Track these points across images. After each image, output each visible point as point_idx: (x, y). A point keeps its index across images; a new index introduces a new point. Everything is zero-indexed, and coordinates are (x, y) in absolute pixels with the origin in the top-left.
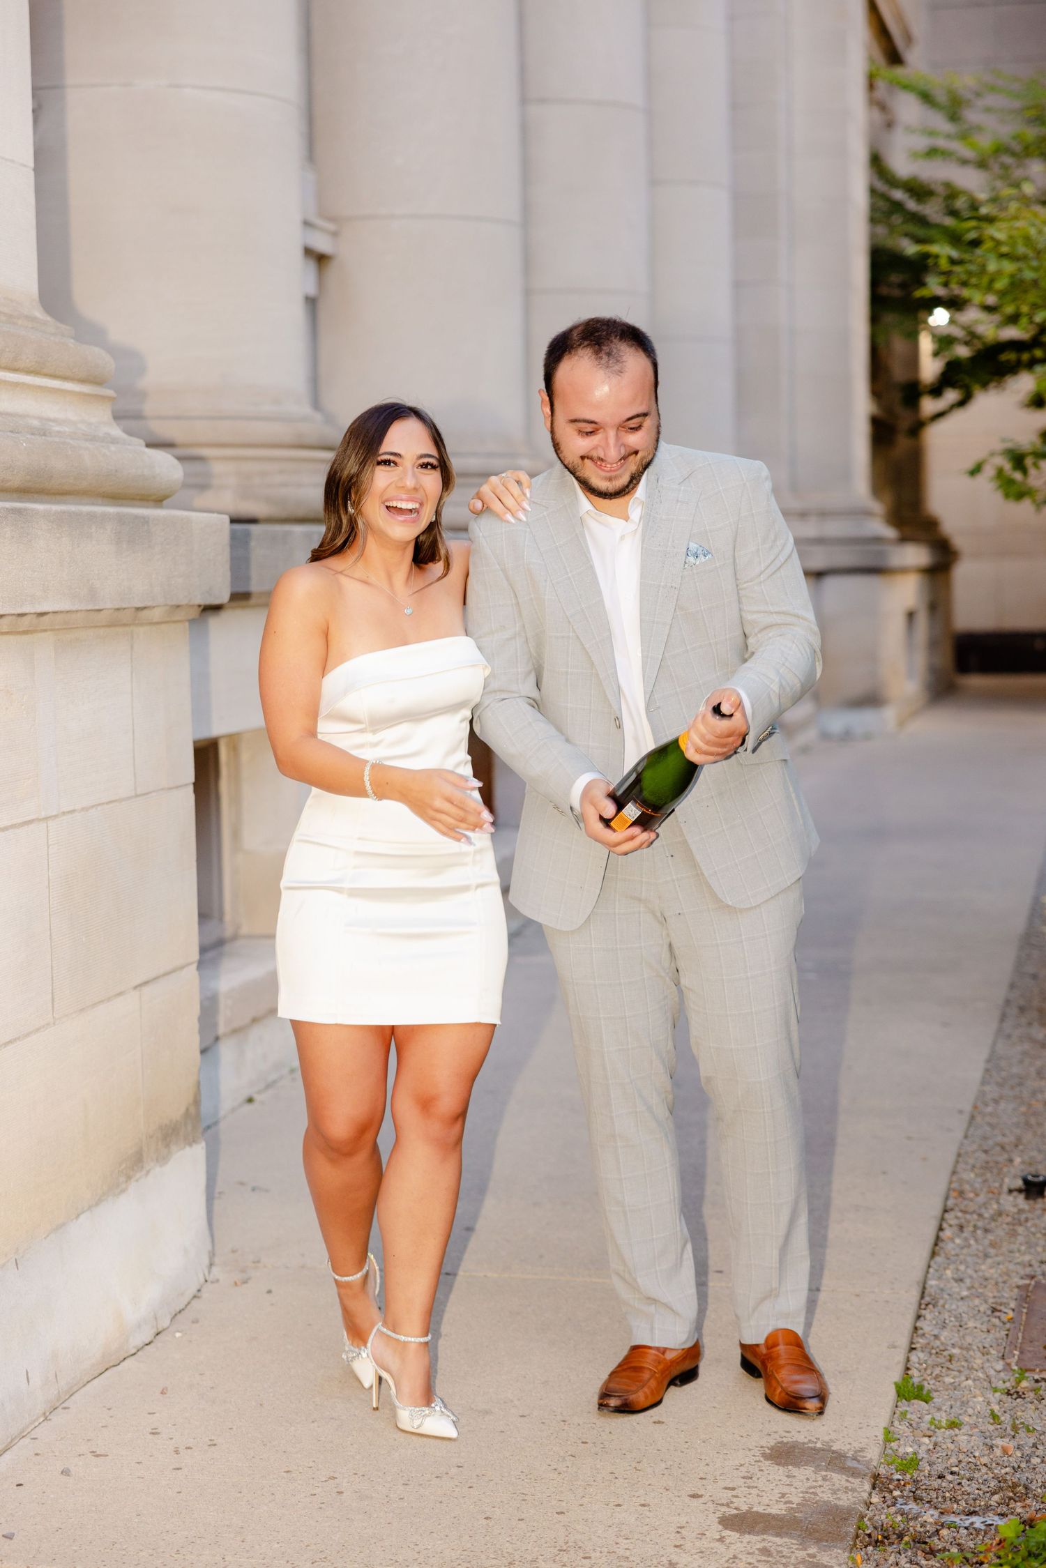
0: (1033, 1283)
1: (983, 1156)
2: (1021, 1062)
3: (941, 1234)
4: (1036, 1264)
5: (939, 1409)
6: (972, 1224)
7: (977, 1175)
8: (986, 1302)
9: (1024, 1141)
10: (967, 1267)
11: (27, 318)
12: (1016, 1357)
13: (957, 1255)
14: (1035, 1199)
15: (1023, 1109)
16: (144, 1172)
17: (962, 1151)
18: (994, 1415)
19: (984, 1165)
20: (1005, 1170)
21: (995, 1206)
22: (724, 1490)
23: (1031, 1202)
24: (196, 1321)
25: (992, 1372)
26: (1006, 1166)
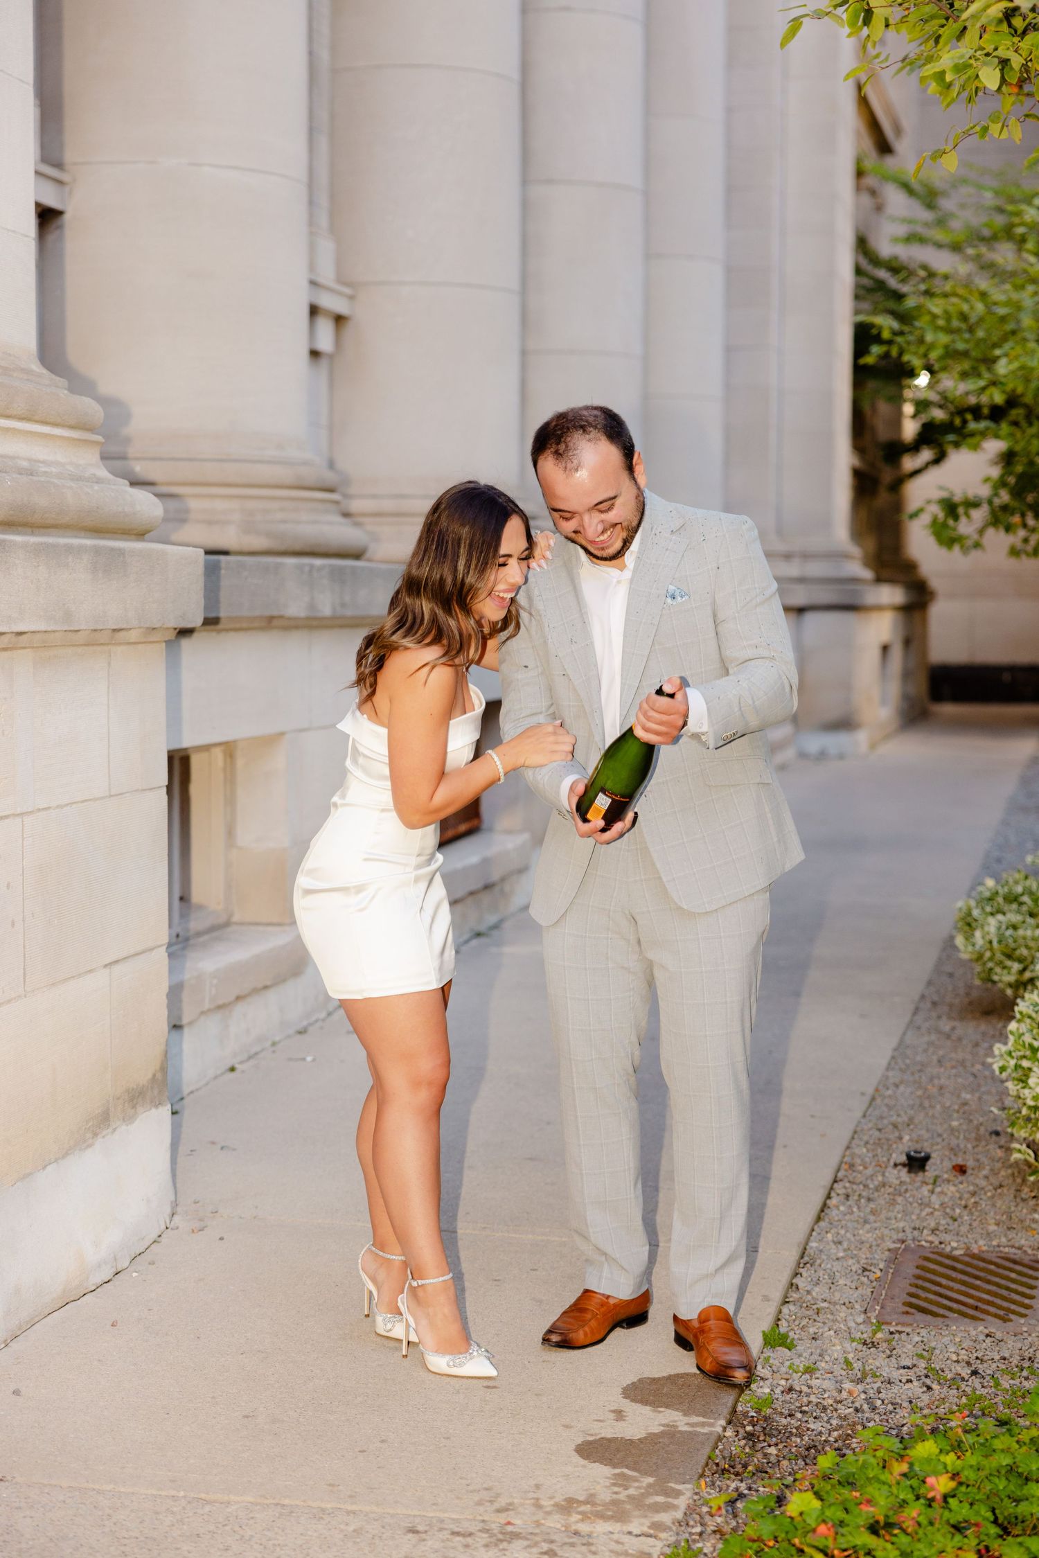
0: (903, 1246)
1: (877, 1133)
2: (925, 1051)
3: (828, 1202)
4: (908, 1230)
5: (800, 1356)
6: (857, 1193)
7: (868, 1151)
8: (859, 1262)
9: (916, 1121)
10: (847, 1231)
11: (23, 370)
12: (877, 1312)
13: (839, 1221)
14: (916, 1173)
15: (920, 1093)
16: (110, 1130)
17: (859, 1129)
18: (847, 1362)
19: (877, 1141)
20: (894, 1146)
21: (880, 1178)
22: (596, 1423)
23: (913, 1175)
24: (152, 1263)
25: (852, 1324)
26: (895, 1143)
